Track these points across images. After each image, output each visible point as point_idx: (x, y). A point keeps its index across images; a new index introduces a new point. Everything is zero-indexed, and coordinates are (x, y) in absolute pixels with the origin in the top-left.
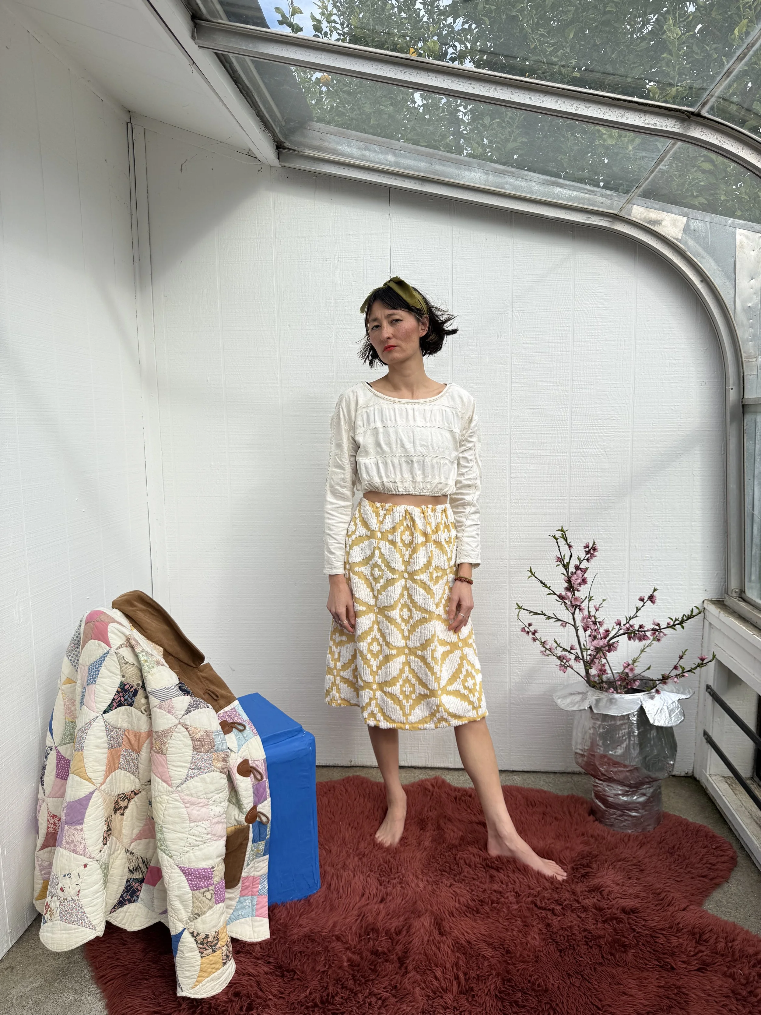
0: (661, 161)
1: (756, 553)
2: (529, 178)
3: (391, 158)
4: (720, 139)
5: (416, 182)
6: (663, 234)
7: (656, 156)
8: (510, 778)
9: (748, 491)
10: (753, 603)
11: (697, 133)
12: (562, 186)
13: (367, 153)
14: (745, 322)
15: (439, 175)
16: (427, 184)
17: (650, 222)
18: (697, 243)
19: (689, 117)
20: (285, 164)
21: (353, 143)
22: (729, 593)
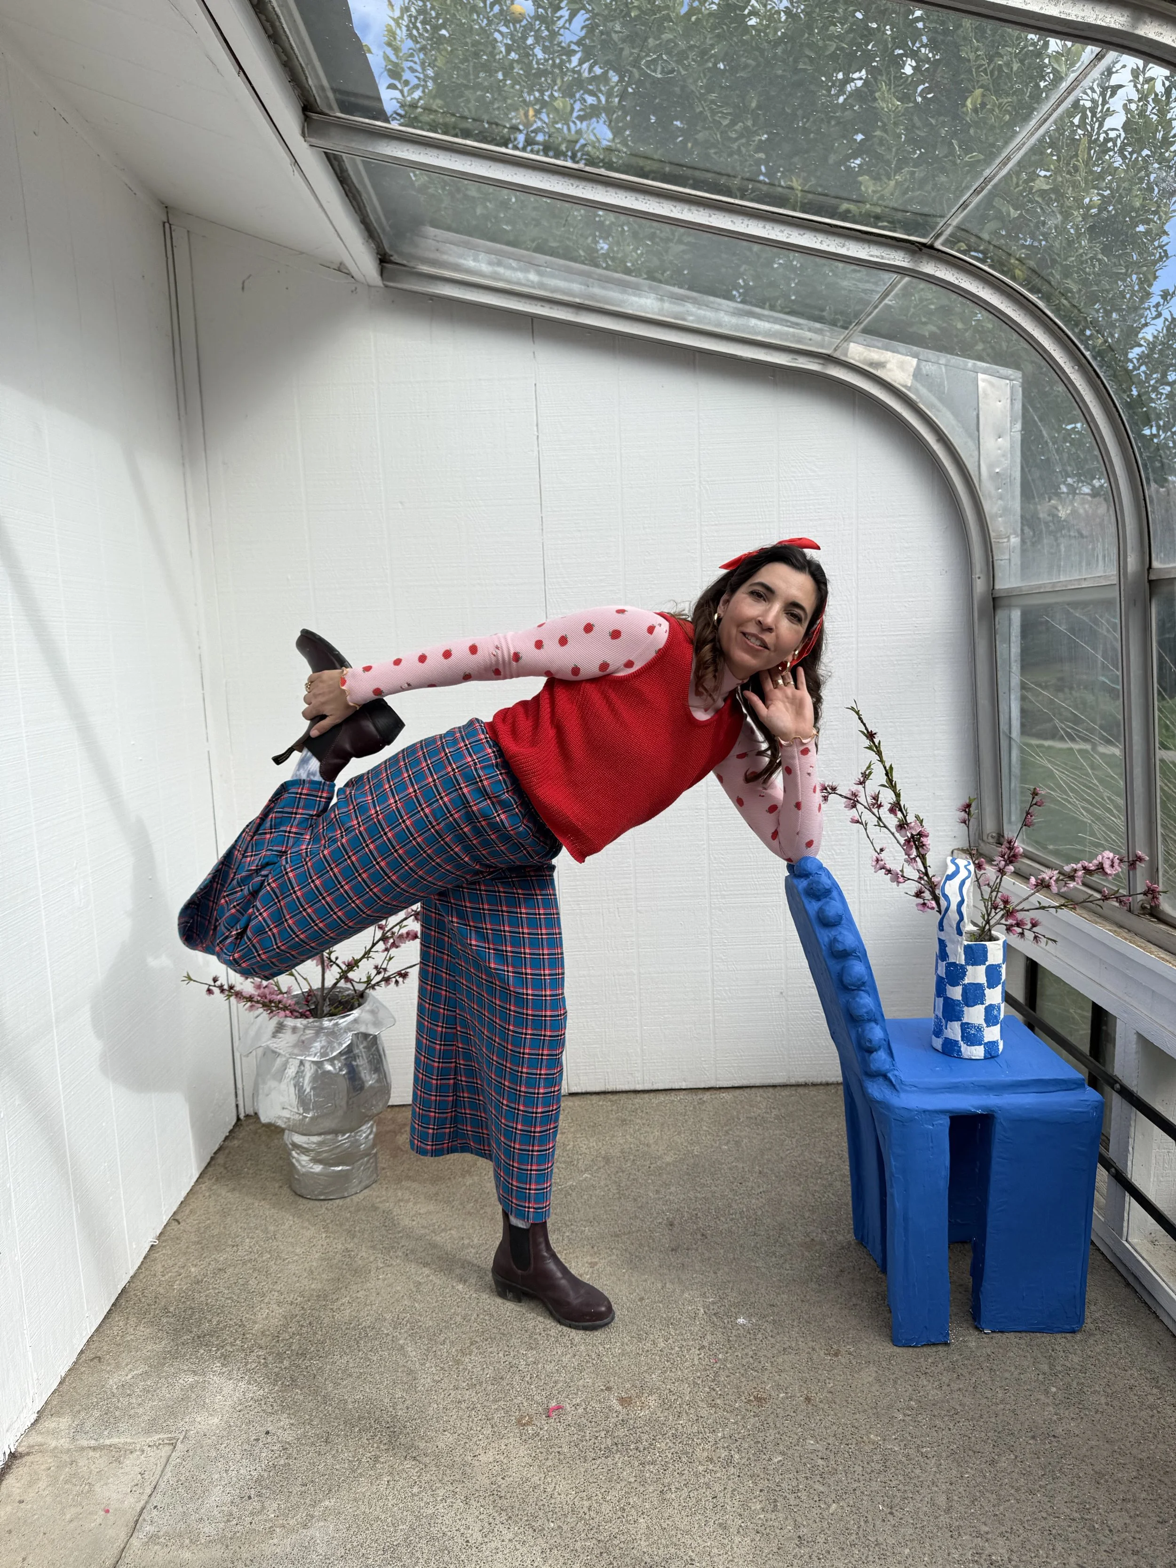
0: (887, 295)
1: (1015, 787)
2: (716, 306)
3: (533, 277)
4: (956, 275)
5: (570, 310)
6: (889, 380)
7: (882, 289)
8: (718, 1096)
9: (1003, 706)
11: (929, 268)
12: (759, 317)
13: (501, 270)
14: (993, 492)
15: (597, 301)
16: (584, 313)
17: (872, 364)
18: (931, 391)
19: (920, 250)
20: (391, 284)
22: (985, 838)
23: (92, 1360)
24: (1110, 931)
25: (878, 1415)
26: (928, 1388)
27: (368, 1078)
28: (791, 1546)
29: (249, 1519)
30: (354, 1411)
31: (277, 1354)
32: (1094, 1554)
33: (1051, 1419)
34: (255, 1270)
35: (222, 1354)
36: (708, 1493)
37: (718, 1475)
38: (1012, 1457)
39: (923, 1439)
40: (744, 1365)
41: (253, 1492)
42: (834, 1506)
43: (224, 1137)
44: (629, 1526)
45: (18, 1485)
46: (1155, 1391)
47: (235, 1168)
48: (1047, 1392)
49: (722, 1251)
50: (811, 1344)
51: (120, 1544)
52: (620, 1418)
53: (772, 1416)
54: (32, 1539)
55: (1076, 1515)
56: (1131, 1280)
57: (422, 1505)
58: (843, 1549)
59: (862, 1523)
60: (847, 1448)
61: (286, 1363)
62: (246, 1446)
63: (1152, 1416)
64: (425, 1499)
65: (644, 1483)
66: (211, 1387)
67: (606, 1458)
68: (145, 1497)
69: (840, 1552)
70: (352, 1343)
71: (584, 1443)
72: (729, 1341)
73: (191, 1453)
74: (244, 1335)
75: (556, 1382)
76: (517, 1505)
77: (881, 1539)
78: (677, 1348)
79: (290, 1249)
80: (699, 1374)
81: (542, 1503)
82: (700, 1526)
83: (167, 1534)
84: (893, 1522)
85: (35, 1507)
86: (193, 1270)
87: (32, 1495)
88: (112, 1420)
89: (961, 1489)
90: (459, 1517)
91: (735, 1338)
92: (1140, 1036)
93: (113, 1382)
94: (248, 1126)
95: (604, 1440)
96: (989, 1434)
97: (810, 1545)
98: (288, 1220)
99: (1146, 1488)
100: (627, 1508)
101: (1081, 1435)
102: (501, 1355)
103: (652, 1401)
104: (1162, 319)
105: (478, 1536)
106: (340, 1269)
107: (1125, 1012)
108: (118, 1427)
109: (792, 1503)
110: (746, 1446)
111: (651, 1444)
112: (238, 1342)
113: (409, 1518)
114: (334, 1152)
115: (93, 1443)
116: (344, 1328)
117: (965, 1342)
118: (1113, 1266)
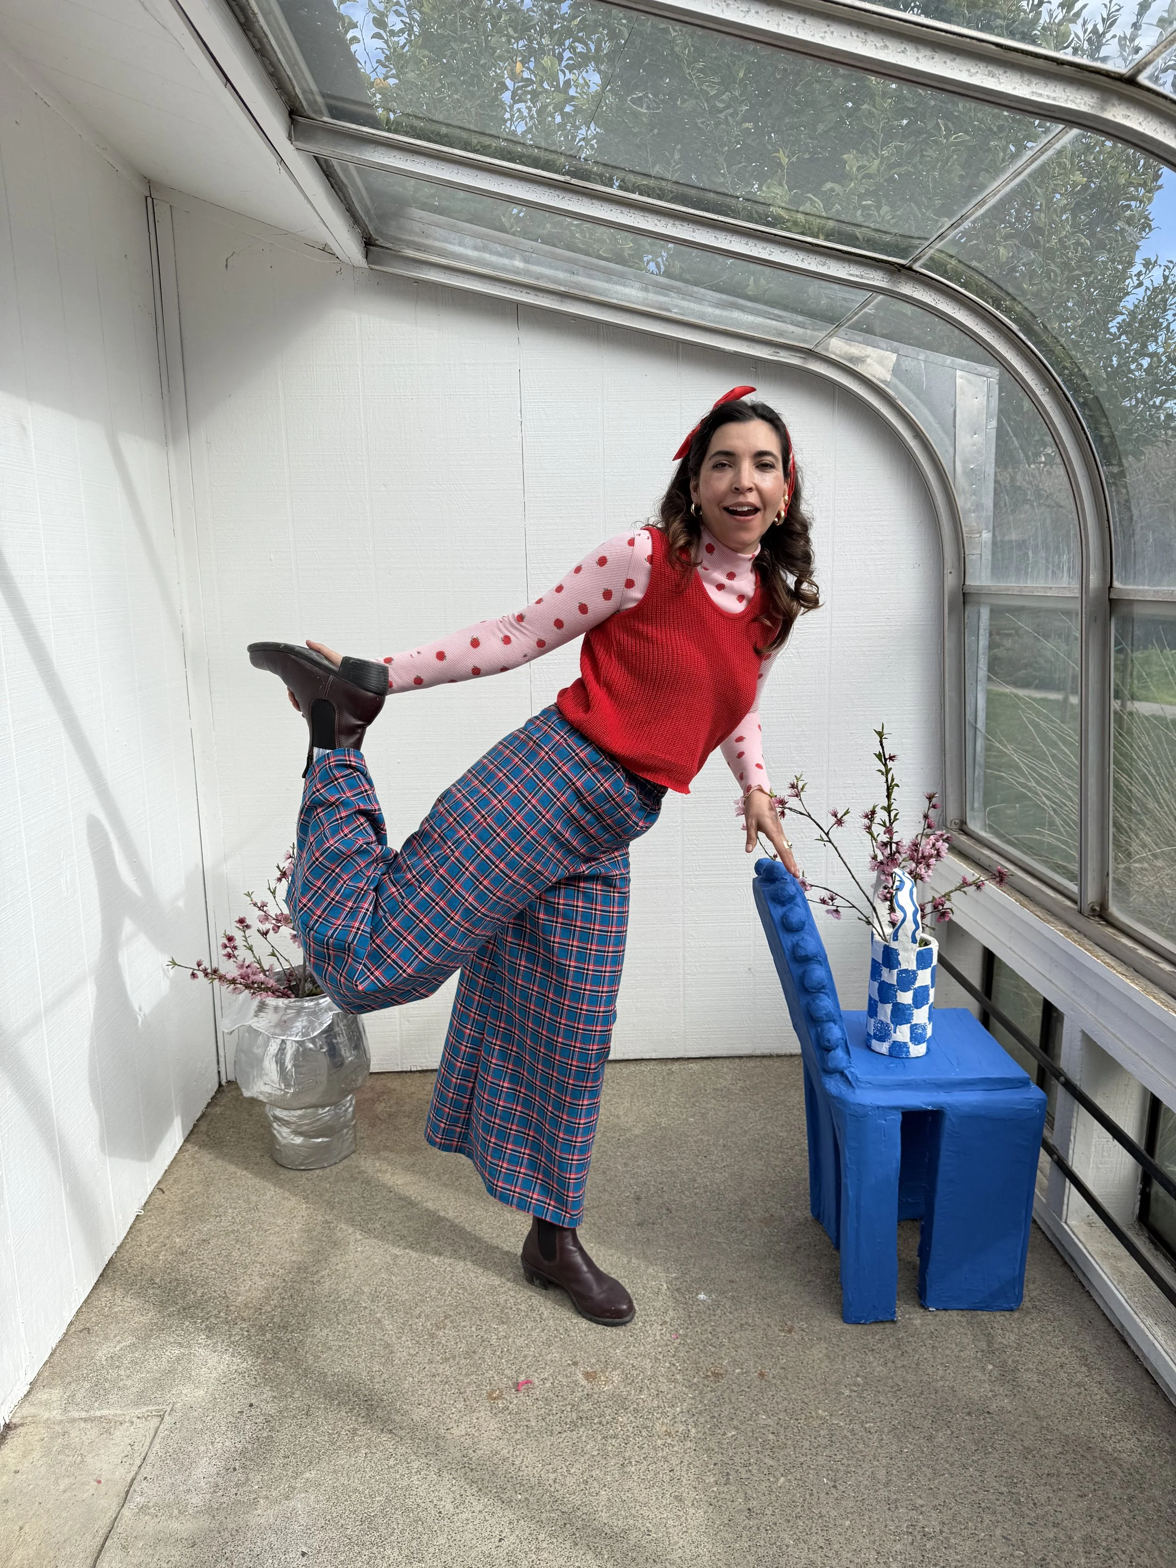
1: (979, 775)
5: (555, 298)
6: (868, 375)
8: (686, 1066)
9: (970, 698)
10: (975, 835)
11: (908, 289)
13: (486, 255)
14: (967, 488)
15: (584, 291)
16: (568, 301)
17: (851, 359)
18: (909, 388)
19: (899, 270)
20: (373, 266)
21: (468, 240)
22: (948, 825)
23: (81, 1332)
24: (1061, 931)
25: (826, 1392)
26: (875, 1364)
27: (348, 1054)
28: (741, 1518)
29: (234, 1491)
30: (333, 1385)
31: (260, 1327)
32: (1018, 1526)
33: (986, 1396)
34: (237, 1241)
35: (207, 1327)
36: (665, 1466)
37: (675, 1449)
38: (949, 1432)
39: (867, 1414)
40: (703, 1341)
41: (237, 1464)
42: (782, 1479)
43: (206, 1103)
44: (591, 1498)
45: (13, 1455)
46: (1084, 1369)
47: (217, 1136)
48: (984, 1369)
49: (685, 1226)
50: (767, 1320)
51: (112, 1514)
52: (585, 1393)
53: (728, 1391)
54: (28, 1509)
55: (1004, 1489)
56: (1067, 1259)
57: (398, 1477)
58: (789, 1521)
59: (807, 1496)
60: (796, 1423)
61: (268, 1336)
62: (231, 1419)
63: (1080, 1393)
64: (400, 1471)
65: (605, 1456)
66: (196, 1360)
67: (571, 1431)
68: (135, 1468)
69: (786, 1524)
70: (331, 1316)
71: (551, 1417)
72: (690, 1317)
73: (178, 1426)
74: (228, 1307)
75: (525, 1357)
76: (487, 1477)
77: (824, 1512)
78: (640, 1324)
79: (271, 1220)
80: (660, 1349)
81: (510, 1475)
82: (657, 1499)
83: (156, 1505)
84: (836, 1495)
85: (30, 1477)
86: (177, 1240)
87: (26, 1465)
88: (102, 1392)
89: (900, 1464)
90: (432, 1489)
91: (695, 1314)
92: (1084, 1034)
93: (102, 1354)
94: (229, 1092)
95: (569, 1414)
96: (929, 1410)
97: (759, 1517)
98: (269, 1190)
99: (1070, 1463)
100: (590, 1481)
101: (1013, 1412)
102: (473, 1329)
103: (616, 1377)
104: (1143, 288)
105: (449, 1507)
106: (320, 1241)
107: (1072, 1010)
108: (108, 1398)
109: (744, 1476)
110: (703, 1420)
111: (614, 1419)
112: (222, 1314)
113: (386, 1490)
114: (314, 1125)
115: (84, 1415)
116: (324, 1301)
117: (910, 1319)
118: (1053, 1245)
